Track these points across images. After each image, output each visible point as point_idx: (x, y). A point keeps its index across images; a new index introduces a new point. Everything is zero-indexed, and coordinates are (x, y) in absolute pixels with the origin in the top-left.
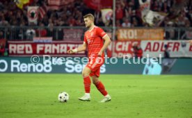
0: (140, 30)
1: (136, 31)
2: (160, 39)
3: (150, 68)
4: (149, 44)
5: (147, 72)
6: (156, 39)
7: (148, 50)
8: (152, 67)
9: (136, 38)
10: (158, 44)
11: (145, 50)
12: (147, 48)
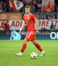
0: (8, 14)
1: (6, 15)
2: (20, 19)
3: (14, 36)
4: (14, 22)
5: (12, 38)
6: (18, 19)
7: (13, 26)
8: (16, 35)
9: (6, 19)
10: (19, 22)
11: (11, 26)
12: (12, 25)
